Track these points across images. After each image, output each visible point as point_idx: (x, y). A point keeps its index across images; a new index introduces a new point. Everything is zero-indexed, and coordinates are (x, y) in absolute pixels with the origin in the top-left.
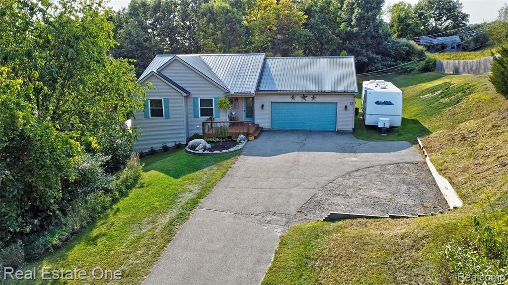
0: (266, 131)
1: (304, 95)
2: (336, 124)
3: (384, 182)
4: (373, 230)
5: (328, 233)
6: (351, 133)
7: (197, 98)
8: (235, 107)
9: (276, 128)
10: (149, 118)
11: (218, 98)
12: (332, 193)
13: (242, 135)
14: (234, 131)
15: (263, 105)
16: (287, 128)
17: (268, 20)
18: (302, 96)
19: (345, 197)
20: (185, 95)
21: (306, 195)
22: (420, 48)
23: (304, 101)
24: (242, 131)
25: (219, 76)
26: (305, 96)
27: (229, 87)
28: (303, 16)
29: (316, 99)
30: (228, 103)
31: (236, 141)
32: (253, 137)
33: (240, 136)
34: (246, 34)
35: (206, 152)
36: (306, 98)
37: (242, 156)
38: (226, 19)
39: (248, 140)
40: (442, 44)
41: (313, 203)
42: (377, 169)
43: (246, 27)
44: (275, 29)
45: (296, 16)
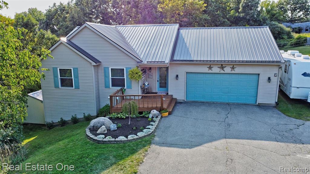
0: (181, 103)
1: (222, 65)
2: (257, 96)
6: (274, 107)
7: (108, 68)
8: (149, 77)
9: (190, 99)
10: (59, 88)
11: (130, 68)
13: (155, 111)
14: (146, 106)
15: (177, 76)
16: (202, 100)
17: (177, 7)
18: (220, 66)
20: (95, 64)
22: (288, 29)
23: (222, 72)
24: (154, 106)
25: (132, 45)
26: (224, 66)
27: (142, 57)
28: (203, 4)
29: (236, 69)
30: (140, 74)
31: (148, 117)
32: (167, 114)
33: (152, 112)
34: (160, 17)
35: (108, 138)
36: (225, 69)
37: (153, 146)
38: (145, 6)
39: (162, 117)
40: (299, 28)
43: (161, 12)
44: (182, 14)
45: (198, 4)
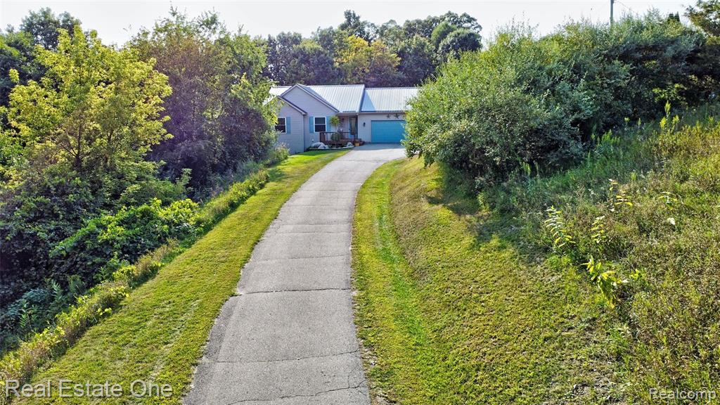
0: (367, 143)
1: (396, 114)
7: (313, 117)
8: (343, 124)
9: (375, 141)
11: (330, 117)
15: (364, 123)
16: (383, 142)
17: (360, 62)
20: (304, 114)
23: (397, 119)
27: (338, 108)
28: (396, 58)
30: (338, 120)
34: (338, 75)
36: (399, 117)
38: (318, 60)
43: (338, 69)
44: (368, 71)
45: (389, 58)
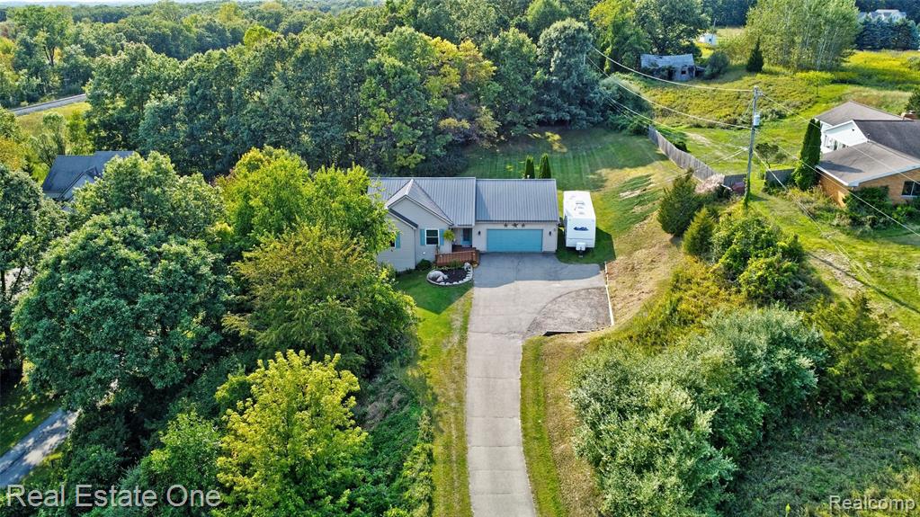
0: (484, 255)
1: (515, 223)
2: (542, 247)
3: (577, 306)
4: (569, 340)
5: (546, 342)
6: (555, 255)
7: (424, 230)
9: (491, 251)
11: (443, 230)
12: (546, 316)
13: (467, 263)
14: (459, 260)
15: (480, 233)
16: (500, 251)
18: (513, 224)
19: (553, 319)
20: (414, 228)
21: (530, 318)
23: (515, 228)
24: (466, 258)
27: (453, 222)
29: (525, 226)
30: (451, 233)
31: (464, 269)
32: (476, 265)
33: (465, 264)
35: (447, 284)
36: (517, 226)
37: (476, 288)
39: (474, 269)
40: (671, 68)
41: (535, 325)
42: (573, 294)
